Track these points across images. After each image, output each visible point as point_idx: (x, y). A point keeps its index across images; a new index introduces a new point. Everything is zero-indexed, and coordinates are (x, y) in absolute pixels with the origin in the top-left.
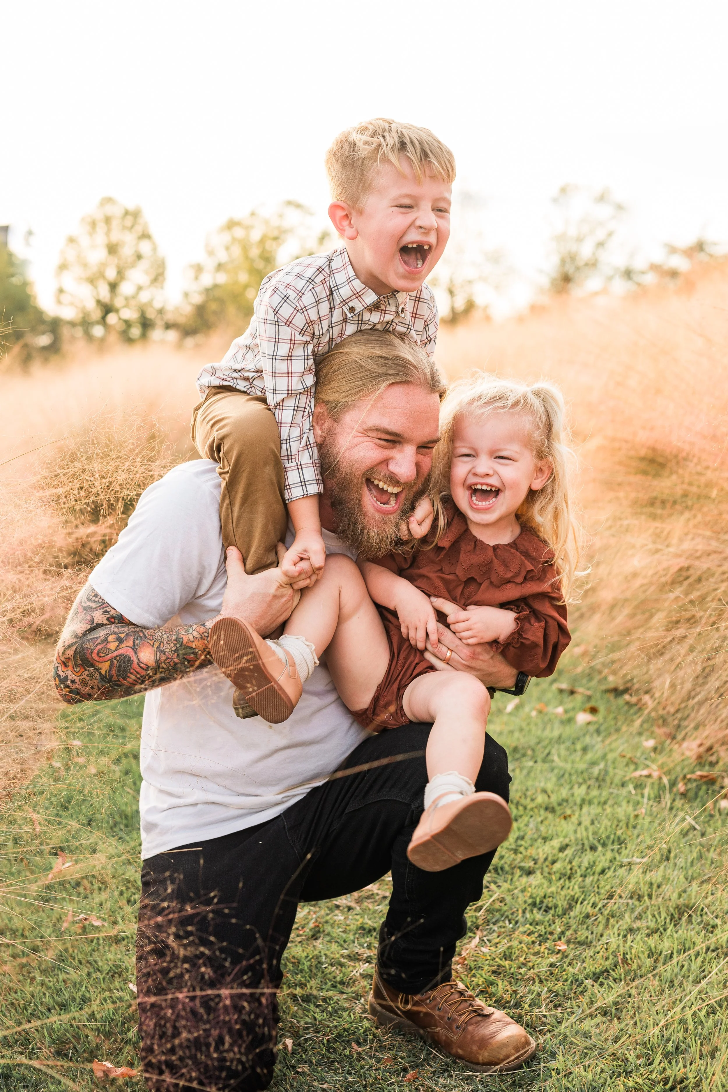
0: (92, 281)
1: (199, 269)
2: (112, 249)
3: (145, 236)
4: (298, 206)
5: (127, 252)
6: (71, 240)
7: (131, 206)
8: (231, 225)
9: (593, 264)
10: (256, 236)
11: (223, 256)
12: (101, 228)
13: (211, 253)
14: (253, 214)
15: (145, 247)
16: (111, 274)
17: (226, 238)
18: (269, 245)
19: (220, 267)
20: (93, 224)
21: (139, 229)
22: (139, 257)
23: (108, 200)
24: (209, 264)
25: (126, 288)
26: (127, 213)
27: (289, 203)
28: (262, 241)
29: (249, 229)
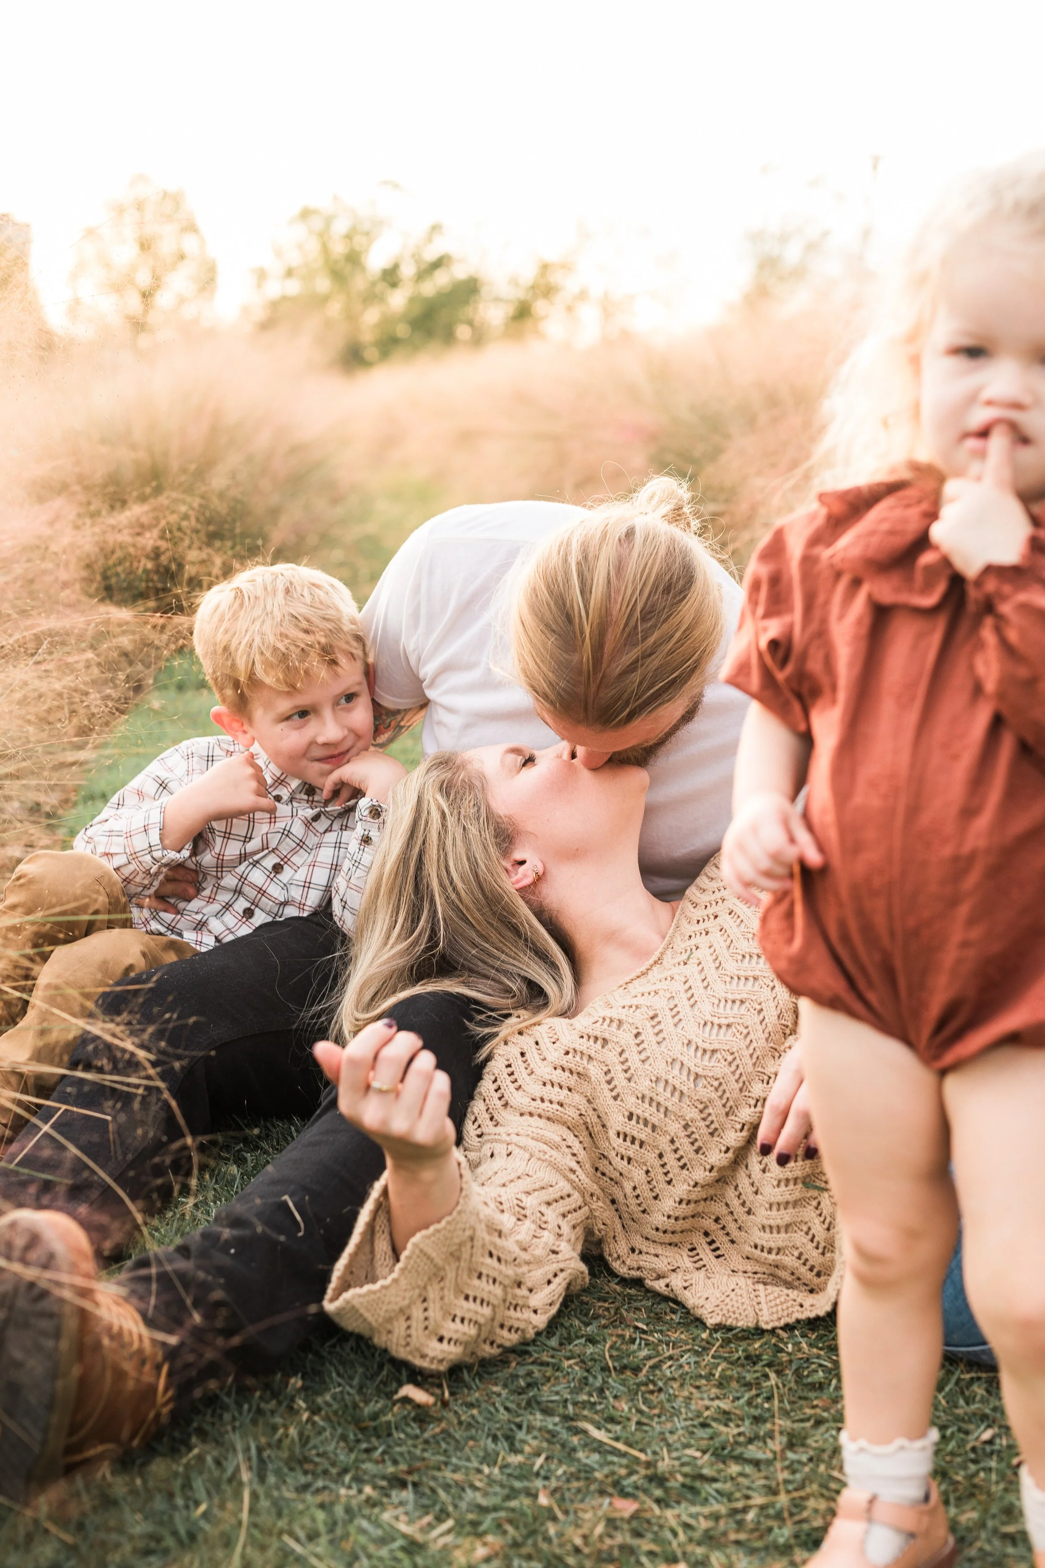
0: (118, 288)
1: (262, 275)
2: (145, 245)
3: (191, 228)
4: (396, 186)
5: (166, 247)
6: (90, 232)
7: (171, 187)
8: (306, 214)
9: (798, 273)
10: (340, 227)
11: (294, 259)
12: (131, 216)
13: (278, 253)
14: (335, 200)
15: (190, 244)
16: (144, 278)
17: (300, 231)
18: (359, 242)
19: (289, 273)
20: (120, 210)
21: (181, 218)
22: (182, 257)
23: (141, 178)
24: (276, 269)
25: (164, 299)
26: (165, 196)
28: (349, 237)
29: (329, 221)
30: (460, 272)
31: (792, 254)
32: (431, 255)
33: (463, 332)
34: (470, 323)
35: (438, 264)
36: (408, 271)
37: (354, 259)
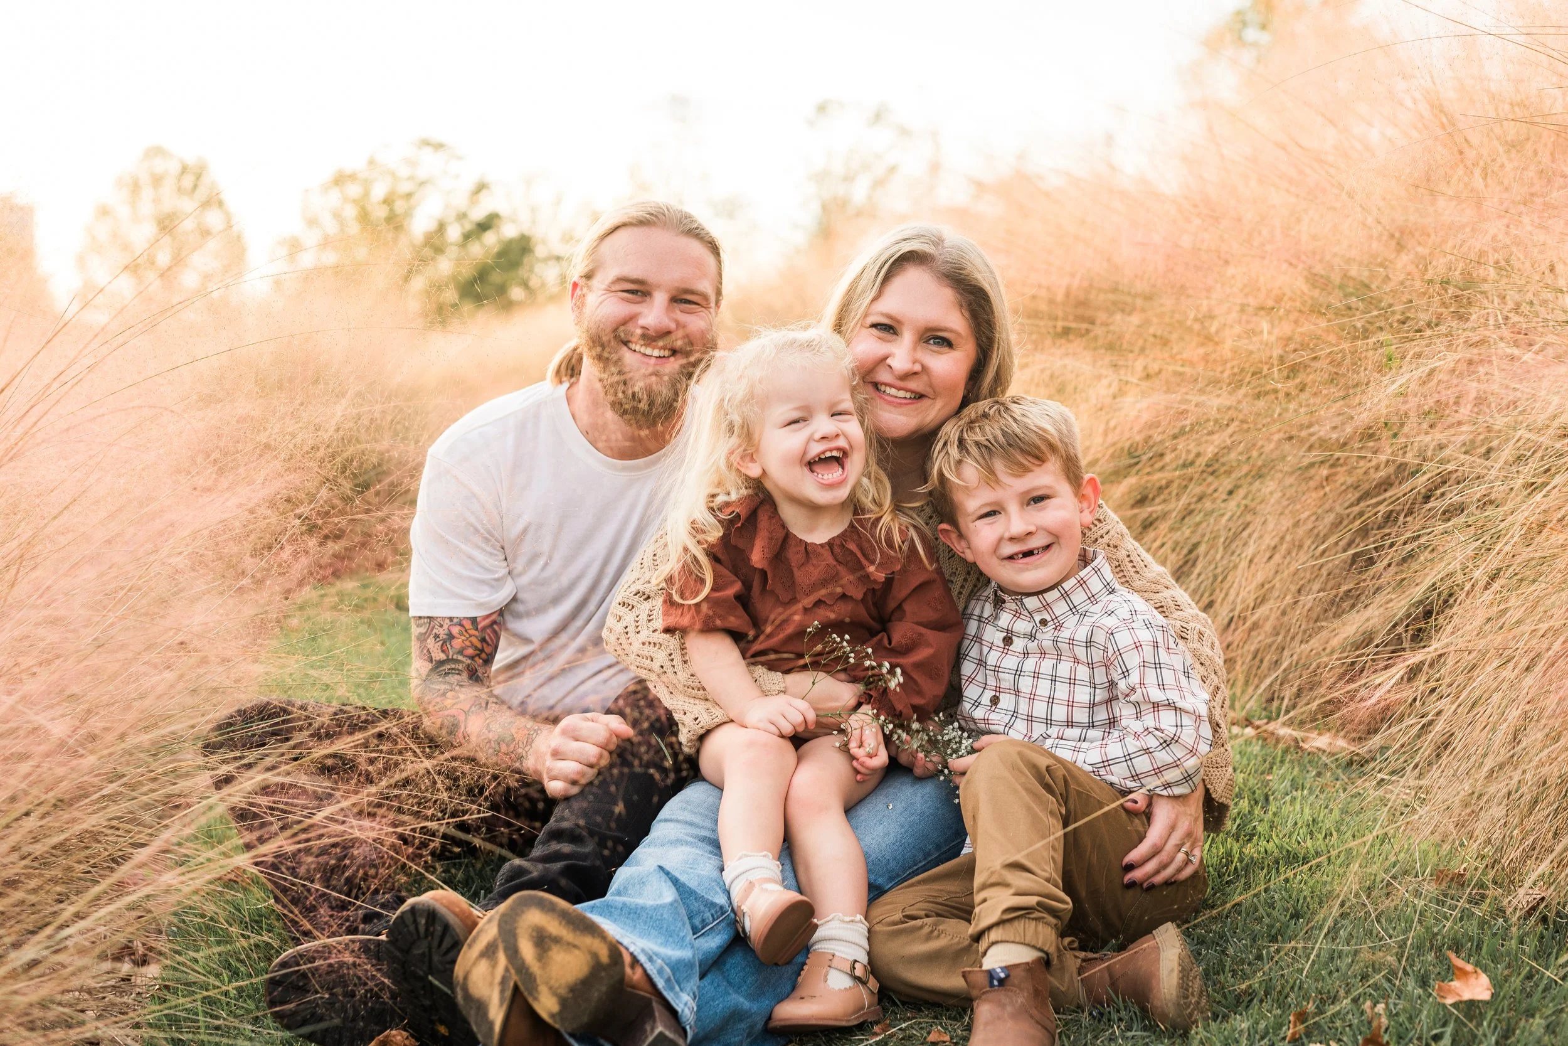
0: (133, 268)
1: (294, 247)
2: (165, 224)
3: (214, 201)
4: (439, 146)
5: (187, 226)
6: (104, 212)
7: (190, 159)
8: (340, 180)
9: (867, 212)
10: (379, 191)
11: (330, 227)
12: (147, 193)
13: (312, 222)
14: (371, 162)
15: (214, 219)
16: (163, 259)
17: (334, 197)
18: (400, 206)
19: (326, 242)
20: (135, 187)
21: (201, 194)
22: (205, 233)
23: (156, 152)
24: (311, 238)
25: (187, 278)
26: (184, 170)
27: (426, 143)
28: (388, 201)
29: (367, 184)
30: (509, 231)
31: (859, 193)
32: (478, 214)
33: (516, 293)
34: (525, 285)
35: (484, 226)
36: (454, 233)
37: (395, 222)
